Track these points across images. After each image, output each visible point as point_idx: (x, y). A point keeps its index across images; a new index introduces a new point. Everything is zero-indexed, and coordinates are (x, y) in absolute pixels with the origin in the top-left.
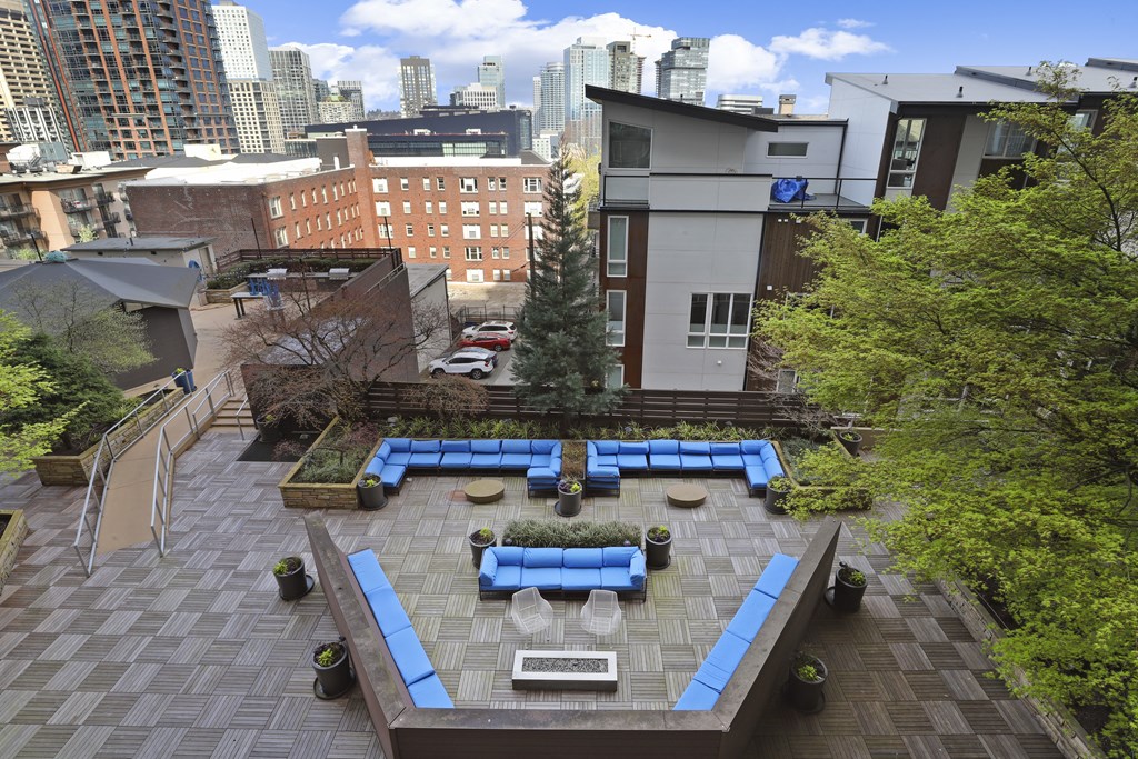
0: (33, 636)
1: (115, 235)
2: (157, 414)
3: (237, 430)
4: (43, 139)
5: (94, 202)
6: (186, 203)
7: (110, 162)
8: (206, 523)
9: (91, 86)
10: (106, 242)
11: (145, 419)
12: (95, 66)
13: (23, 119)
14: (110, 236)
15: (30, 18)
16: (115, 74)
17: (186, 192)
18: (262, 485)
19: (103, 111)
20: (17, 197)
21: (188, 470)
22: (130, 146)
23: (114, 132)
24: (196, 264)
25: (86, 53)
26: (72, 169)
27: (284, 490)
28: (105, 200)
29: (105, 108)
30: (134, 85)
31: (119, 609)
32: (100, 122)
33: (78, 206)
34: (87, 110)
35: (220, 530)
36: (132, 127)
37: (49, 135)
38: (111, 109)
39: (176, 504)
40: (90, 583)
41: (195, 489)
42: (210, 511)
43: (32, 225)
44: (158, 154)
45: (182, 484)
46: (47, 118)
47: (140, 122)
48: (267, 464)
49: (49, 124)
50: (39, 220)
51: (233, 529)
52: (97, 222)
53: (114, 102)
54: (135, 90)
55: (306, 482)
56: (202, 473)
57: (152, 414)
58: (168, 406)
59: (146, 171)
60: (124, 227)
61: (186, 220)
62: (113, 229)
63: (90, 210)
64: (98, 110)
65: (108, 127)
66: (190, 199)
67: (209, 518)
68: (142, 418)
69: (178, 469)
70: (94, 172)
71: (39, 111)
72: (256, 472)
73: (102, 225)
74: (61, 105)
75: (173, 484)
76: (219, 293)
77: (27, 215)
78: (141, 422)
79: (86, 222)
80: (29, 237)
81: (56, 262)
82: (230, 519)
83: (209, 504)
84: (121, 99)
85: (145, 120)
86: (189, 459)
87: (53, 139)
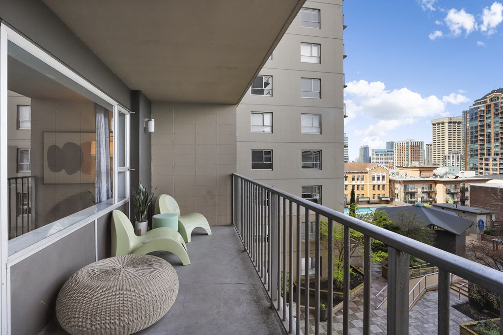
0: (354, 314)
1: (464, 205)
2: (429, 271)
3: (458, 294)
4: (454, 166)
5: (459, 190)
6: (497, 196)
7: (475, 176)
8: (422, 319)
9: (477, 146)
10: (460, 207)
11: (423, 271)
12: (481, 138)
13: (449, 158)
14: (461, 204)
15: (463, 123)
16: (489, 141)
17: (498, 191)
18: (455, 322)
19: (479, 156)
20: (431, 186)
21: (428, 298)
22: (487, 169)
23: (481, 164)
24: (482, 221)
25: (479, 133)
26: (455, 177)
27: (461, 328)
28: (463, 191)
29: (480, 154)
30: (497, 144)
31: (377, 325)
32: (477, 160)
33: (452, 191)
34: (472, 155)
35: (426, 326)
36: (491, 161)
37: (457, 164)
38: (483, 154)
39: (416, 306)
40: (375, 311)
41: (426, 306)
42: (426, 317)
43: (433, 196)
44: (500, 174)
45: (423, 301)
46: (458, 158)
47: (495, 160)
48: (464, 315)
49: (458, 160)
50: (436, 194)
51: (431, 329)
52: (458, 198)
53: (485, 152)
54: (497, 146)
55: (474, 331)
56: (433, 302)
57: (427, 270)
58: (435, 271)
59: (487, 180)
60: (468, 203)
61: (495, 203)
62: (464, 202)
63: (456, 193)
64: (477, 155)
65: (479, 161)
66: (500, 194)
67: (424, 319)
68: (422, 271)
69: (425, 295)
70: (464, 179)
71: (456, 156)
72: (456, 315)
73: (459, 200)
74: (465, 153)
75: (420, 299)
76: (488, 237)
77: (433, 192)
78: (421, 271)
79: (453, 197)
80: (430, 200)
81: (418, 207)
82: (432, 325)
83: (428, 314)
84: (489, 150)
85: (498, 159)
86: (431, 294)
87: (458, 166)
